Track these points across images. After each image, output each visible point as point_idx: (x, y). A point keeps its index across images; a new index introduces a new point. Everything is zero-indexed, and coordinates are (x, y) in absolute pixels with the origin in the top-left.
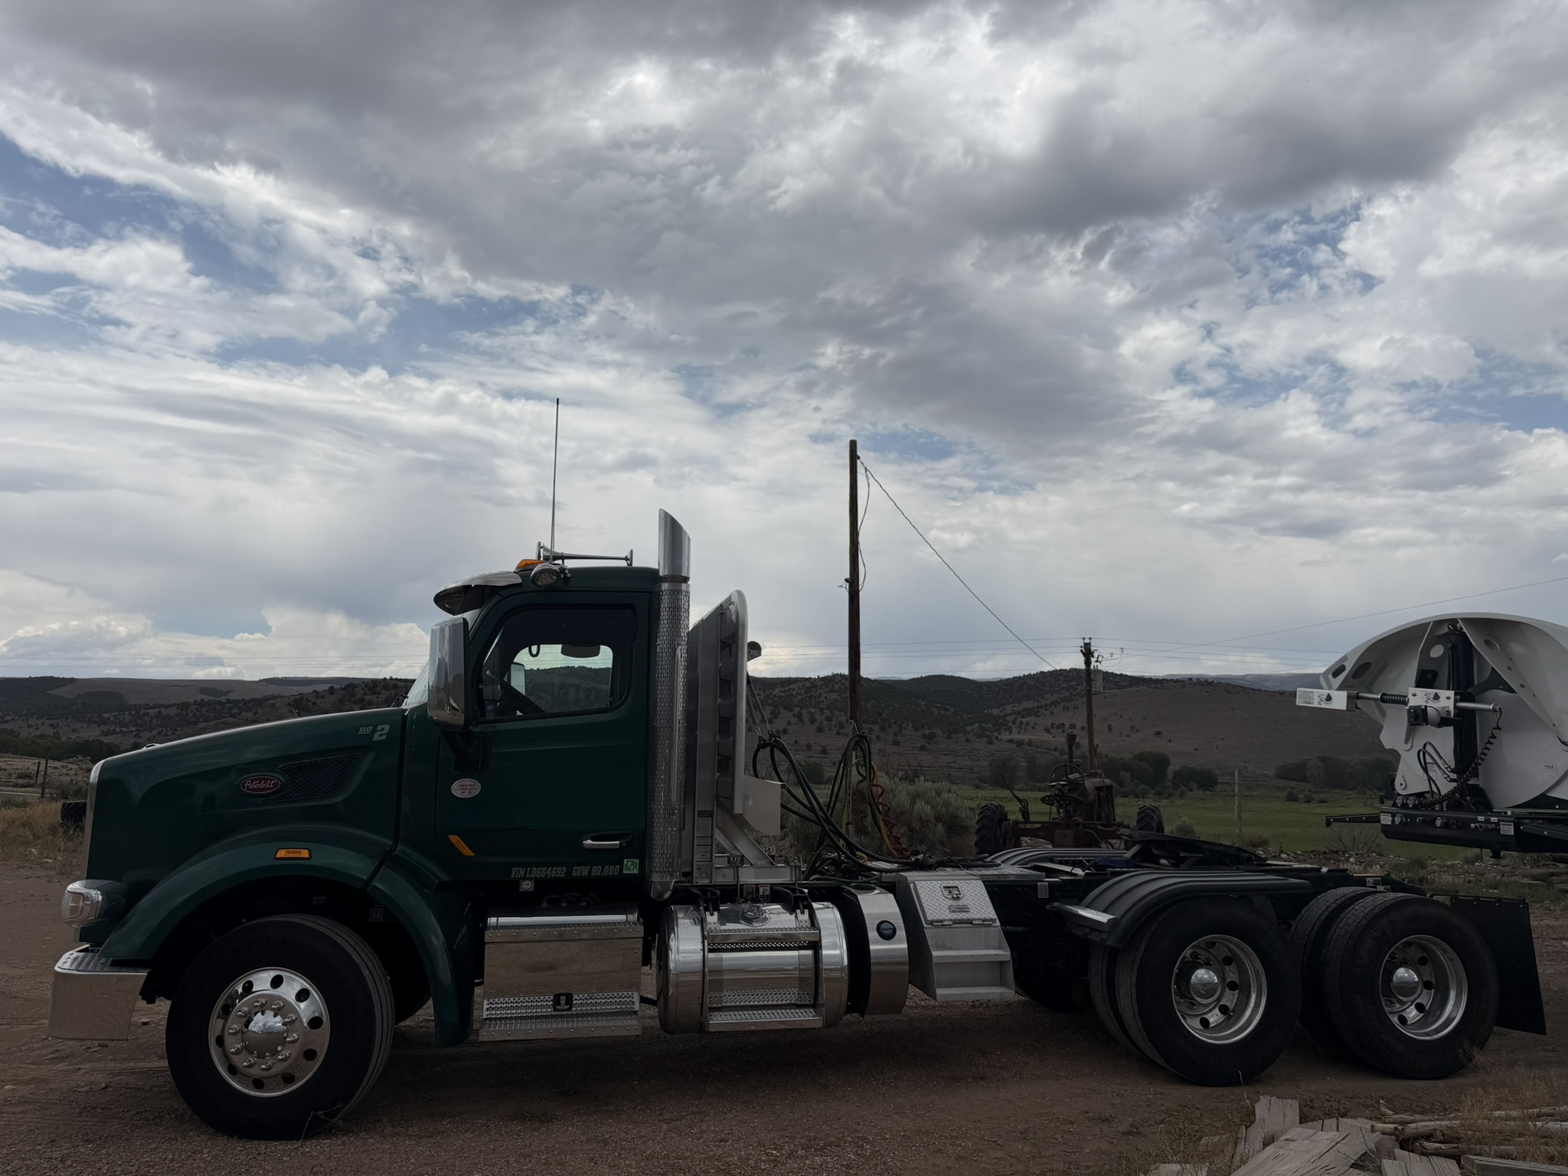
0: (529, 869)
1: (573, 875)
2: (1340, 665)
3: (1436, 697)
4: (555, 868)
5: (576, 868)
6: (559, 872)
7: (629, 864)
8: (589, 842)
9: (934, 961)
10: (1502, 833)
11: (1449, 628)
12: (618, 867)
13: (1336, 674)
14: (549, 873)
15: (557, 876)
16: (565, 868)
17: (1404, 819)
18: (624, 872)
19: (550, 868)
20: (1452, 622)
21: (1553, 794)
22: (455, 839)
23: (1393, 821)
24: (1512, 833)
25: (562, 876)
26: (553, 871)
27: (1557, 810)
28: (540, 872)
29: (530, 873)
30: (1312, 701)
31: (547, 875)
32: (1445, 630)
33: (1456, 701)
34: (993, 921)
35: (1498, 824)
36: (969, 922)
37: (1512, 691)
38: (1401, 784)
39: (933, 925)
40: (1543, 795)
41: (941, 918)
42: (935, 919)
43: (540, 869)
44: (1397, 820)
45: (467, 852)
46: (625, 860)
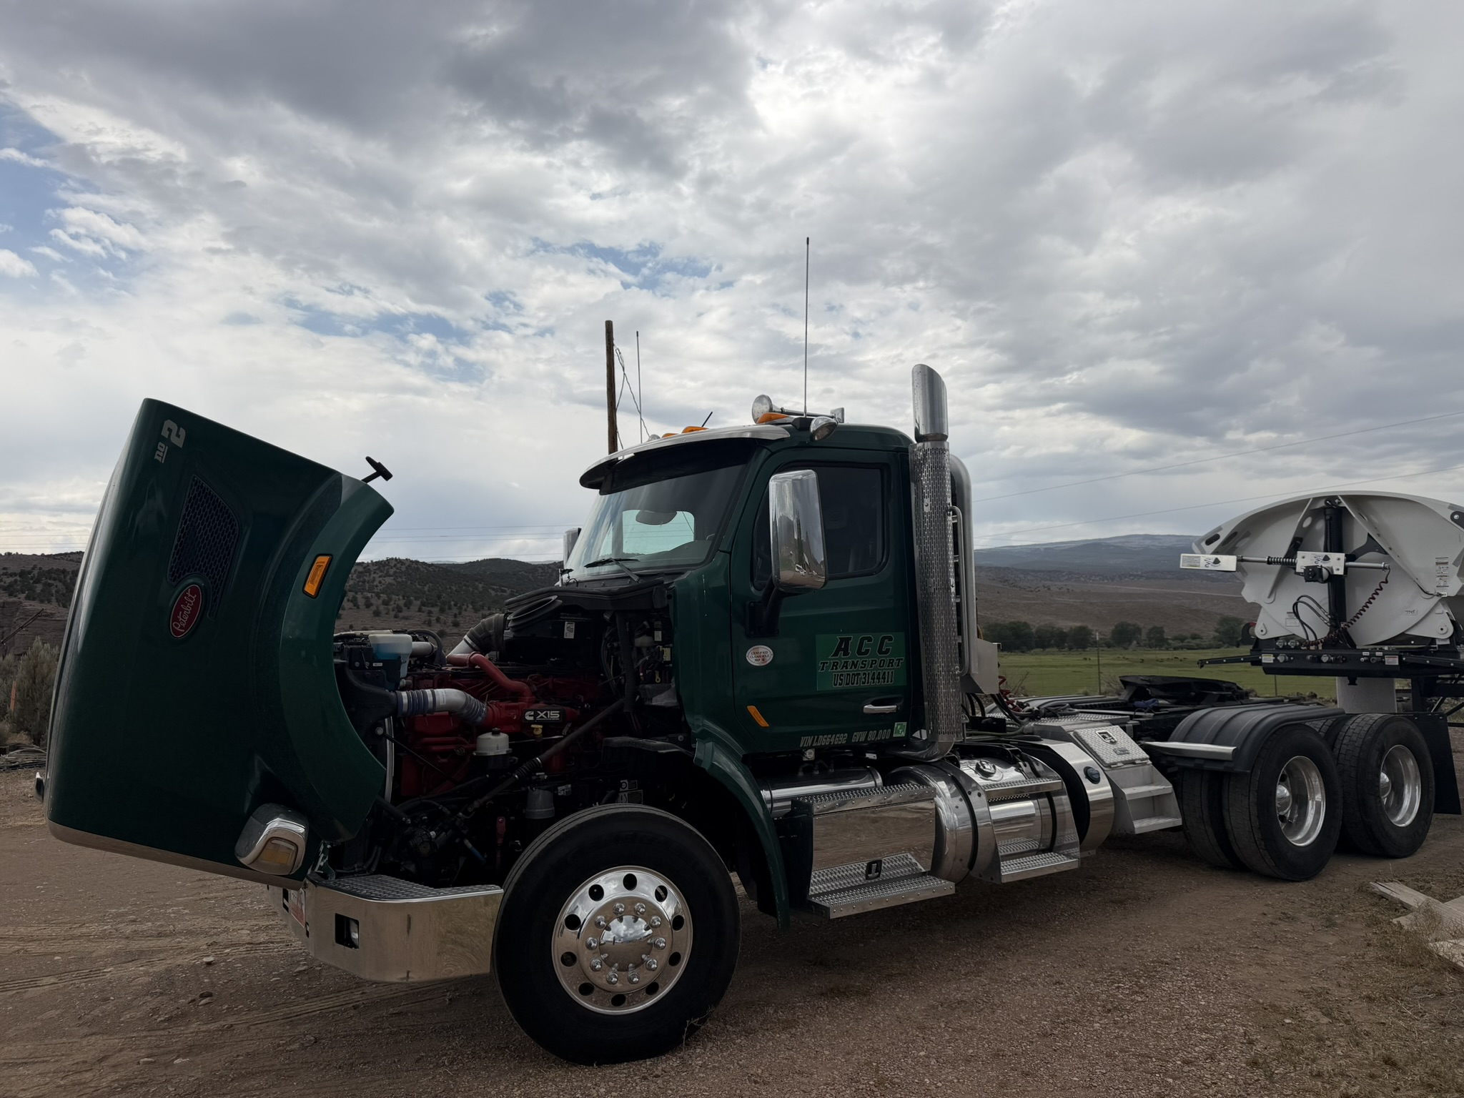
0: (816, 737)
1: (853, 741)
2: (1213, 535)
3: (1326, 559)
4: (838, 735)
5: (855, 733)
6: (841, 739)
7: (899, 727)
8: (871, 707)
9: (1128, 799)
10: (1386, 664)
11: (1326, 503)
12: (890, 730)
13: (1209, 542)
14: (832, 740)
15: (840, 743)
16: (846, 735)
17: (1287, 658)
18: (894, 736)
19: (834, 736)
20: (1331, 499)
21: (1409, 633)
22: (752, 709)
23: (1276, 660)
24: (1397, 664)
25: (844, 742)
26: (837, 739)
27: (1413, 645)
28: (824, 741)
29: (817, 741)
30: (1198, 564)
31: (830, 742)
32: (1321, 504)
33: (1347, 561)
34: (1146, 759)
35: (1383, 657)
36: (1133, 762)
37: (1386, 553)
38: (1262, 631)
39: (1111, 767)
40: (1403, 634)
41: (1116, 761)
42: (1112, 762)
43: (825, 736)
44: (1281, 658)
45: (763, 723)
46: (896, 724)
